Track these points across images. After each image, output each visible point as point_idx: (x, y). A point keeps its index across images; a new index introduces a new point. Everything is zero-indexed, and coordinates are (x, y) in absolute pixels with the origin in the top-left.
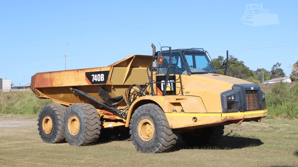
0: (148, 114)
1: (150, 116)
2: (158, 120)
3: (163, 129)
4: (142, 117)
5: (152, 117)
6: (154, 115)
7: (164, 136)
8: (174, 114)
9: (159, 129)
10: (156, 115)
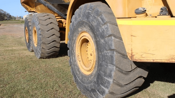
0: (86, 23)
1: (89, 26)
2: (103, 37)
3: (112, 57)
4: (80, 29)
5: (93, 30)
6: (95, 24)
7: (113, 74)
8: (140, 21)
9: (104, 56)
10: (99, 24)
